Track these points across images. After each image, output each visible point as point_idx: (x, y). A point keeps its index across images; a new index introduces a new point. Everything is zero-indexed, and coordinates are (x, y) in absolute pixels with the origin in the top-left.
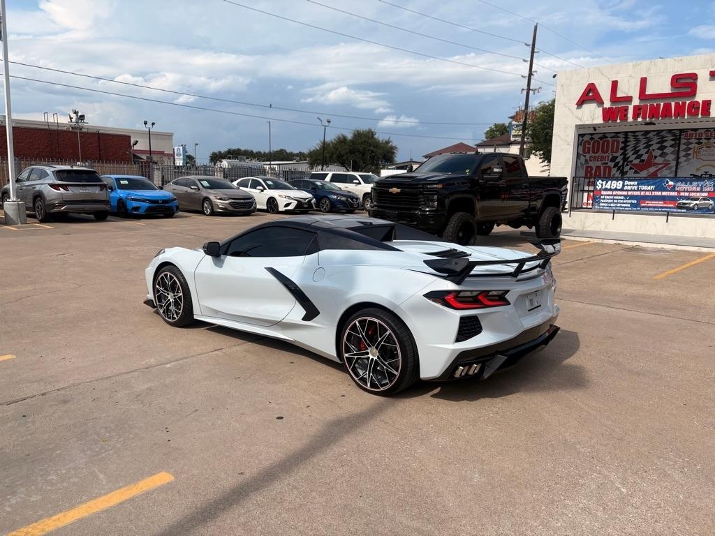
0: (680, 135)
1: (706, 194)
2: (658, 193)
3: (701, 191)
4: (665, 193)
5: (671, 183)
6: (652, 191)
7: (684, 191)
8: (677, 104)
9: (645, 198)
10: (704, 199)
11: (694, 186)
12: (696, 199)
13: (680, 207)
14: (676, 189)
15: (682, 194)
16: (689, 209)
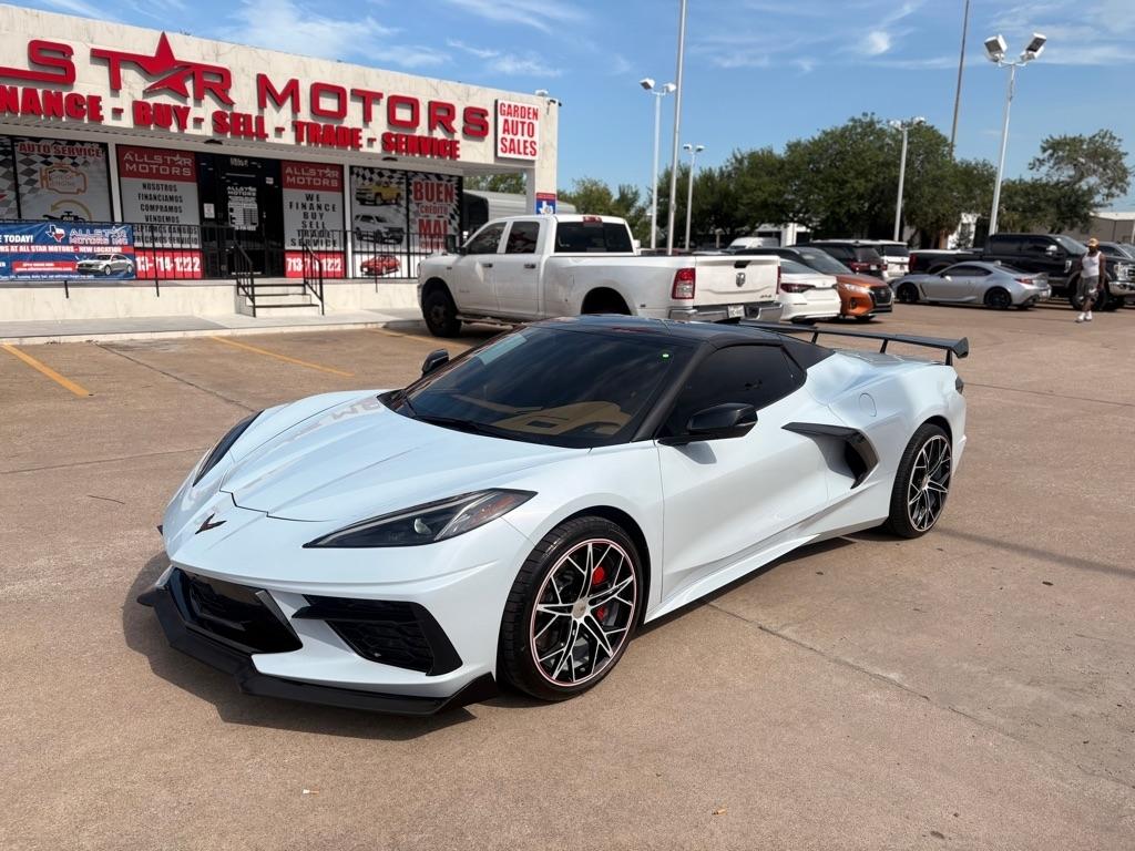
0: (13, 146)
1: (118, 250)
2: (42, 249)
3: (111, 245)
4: (52, 249)
5: (60, 231)
6: (30, 244)
7: (85, 245)
8: (47, 94)
9: (20, 258)
10: (118, 257)
11: (98, 236)
12: (106, 257)
13: (84, 270)
14: (71, 241)
15: (82, 249)
16: (98, 274)
